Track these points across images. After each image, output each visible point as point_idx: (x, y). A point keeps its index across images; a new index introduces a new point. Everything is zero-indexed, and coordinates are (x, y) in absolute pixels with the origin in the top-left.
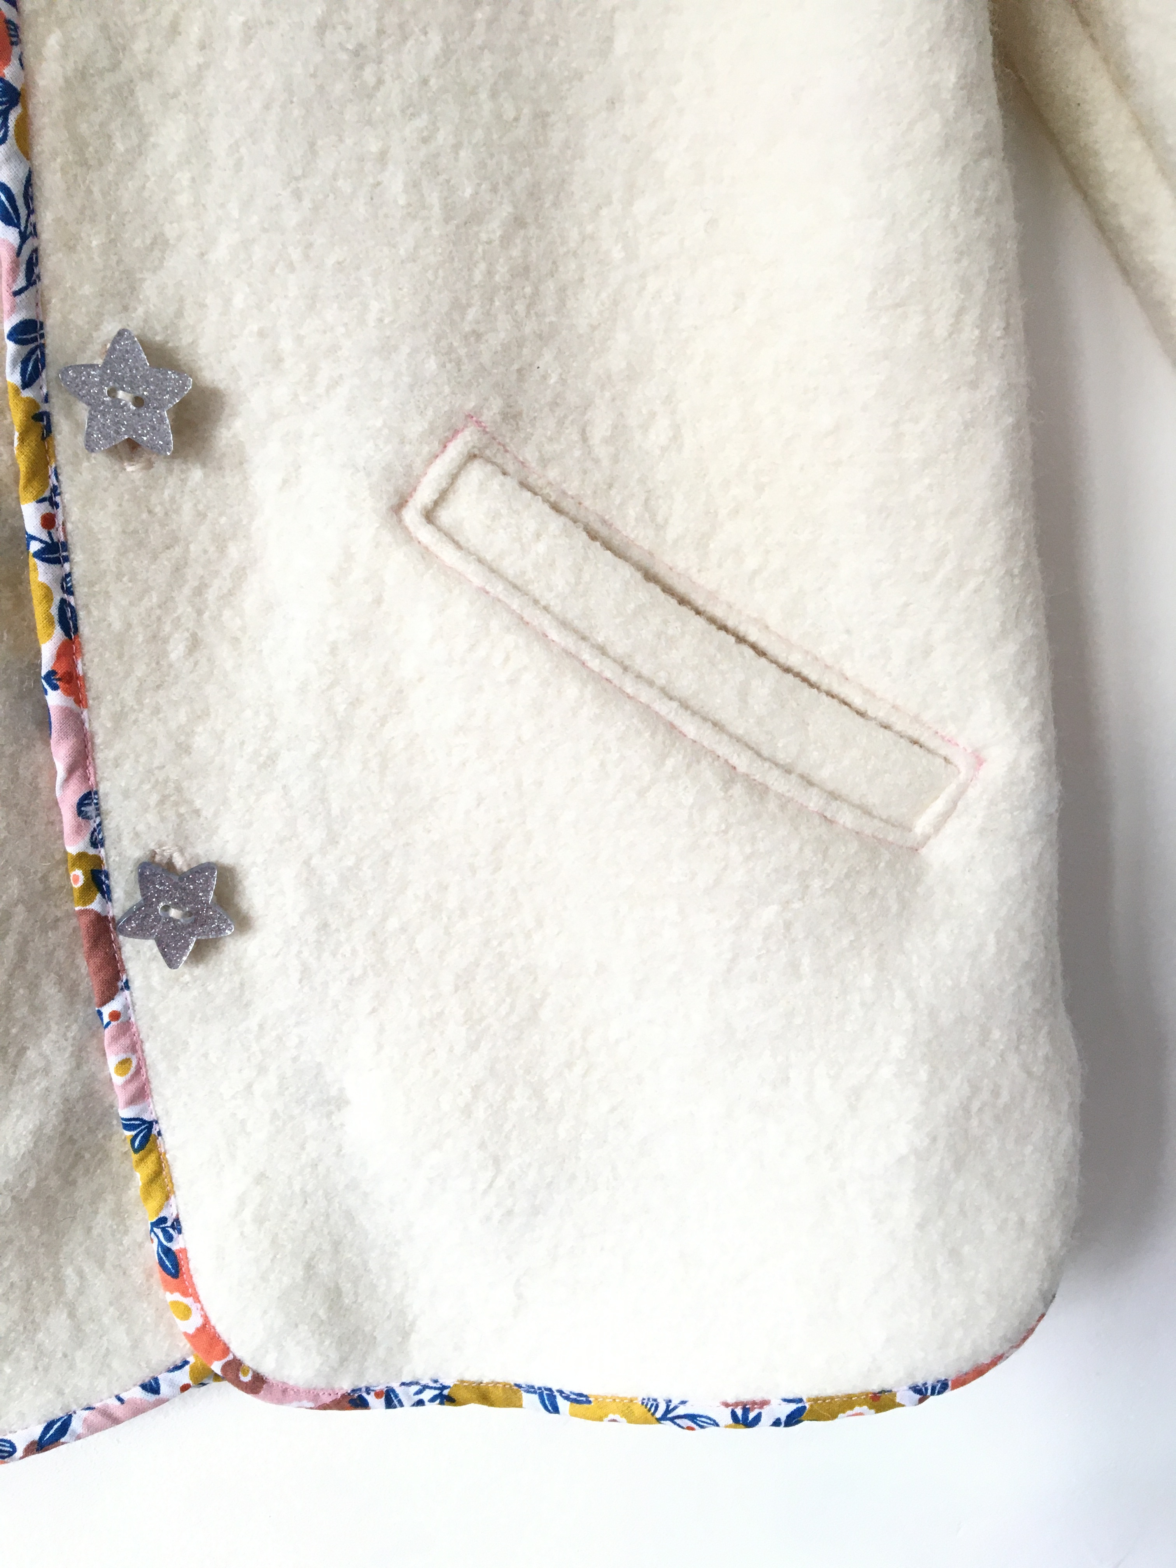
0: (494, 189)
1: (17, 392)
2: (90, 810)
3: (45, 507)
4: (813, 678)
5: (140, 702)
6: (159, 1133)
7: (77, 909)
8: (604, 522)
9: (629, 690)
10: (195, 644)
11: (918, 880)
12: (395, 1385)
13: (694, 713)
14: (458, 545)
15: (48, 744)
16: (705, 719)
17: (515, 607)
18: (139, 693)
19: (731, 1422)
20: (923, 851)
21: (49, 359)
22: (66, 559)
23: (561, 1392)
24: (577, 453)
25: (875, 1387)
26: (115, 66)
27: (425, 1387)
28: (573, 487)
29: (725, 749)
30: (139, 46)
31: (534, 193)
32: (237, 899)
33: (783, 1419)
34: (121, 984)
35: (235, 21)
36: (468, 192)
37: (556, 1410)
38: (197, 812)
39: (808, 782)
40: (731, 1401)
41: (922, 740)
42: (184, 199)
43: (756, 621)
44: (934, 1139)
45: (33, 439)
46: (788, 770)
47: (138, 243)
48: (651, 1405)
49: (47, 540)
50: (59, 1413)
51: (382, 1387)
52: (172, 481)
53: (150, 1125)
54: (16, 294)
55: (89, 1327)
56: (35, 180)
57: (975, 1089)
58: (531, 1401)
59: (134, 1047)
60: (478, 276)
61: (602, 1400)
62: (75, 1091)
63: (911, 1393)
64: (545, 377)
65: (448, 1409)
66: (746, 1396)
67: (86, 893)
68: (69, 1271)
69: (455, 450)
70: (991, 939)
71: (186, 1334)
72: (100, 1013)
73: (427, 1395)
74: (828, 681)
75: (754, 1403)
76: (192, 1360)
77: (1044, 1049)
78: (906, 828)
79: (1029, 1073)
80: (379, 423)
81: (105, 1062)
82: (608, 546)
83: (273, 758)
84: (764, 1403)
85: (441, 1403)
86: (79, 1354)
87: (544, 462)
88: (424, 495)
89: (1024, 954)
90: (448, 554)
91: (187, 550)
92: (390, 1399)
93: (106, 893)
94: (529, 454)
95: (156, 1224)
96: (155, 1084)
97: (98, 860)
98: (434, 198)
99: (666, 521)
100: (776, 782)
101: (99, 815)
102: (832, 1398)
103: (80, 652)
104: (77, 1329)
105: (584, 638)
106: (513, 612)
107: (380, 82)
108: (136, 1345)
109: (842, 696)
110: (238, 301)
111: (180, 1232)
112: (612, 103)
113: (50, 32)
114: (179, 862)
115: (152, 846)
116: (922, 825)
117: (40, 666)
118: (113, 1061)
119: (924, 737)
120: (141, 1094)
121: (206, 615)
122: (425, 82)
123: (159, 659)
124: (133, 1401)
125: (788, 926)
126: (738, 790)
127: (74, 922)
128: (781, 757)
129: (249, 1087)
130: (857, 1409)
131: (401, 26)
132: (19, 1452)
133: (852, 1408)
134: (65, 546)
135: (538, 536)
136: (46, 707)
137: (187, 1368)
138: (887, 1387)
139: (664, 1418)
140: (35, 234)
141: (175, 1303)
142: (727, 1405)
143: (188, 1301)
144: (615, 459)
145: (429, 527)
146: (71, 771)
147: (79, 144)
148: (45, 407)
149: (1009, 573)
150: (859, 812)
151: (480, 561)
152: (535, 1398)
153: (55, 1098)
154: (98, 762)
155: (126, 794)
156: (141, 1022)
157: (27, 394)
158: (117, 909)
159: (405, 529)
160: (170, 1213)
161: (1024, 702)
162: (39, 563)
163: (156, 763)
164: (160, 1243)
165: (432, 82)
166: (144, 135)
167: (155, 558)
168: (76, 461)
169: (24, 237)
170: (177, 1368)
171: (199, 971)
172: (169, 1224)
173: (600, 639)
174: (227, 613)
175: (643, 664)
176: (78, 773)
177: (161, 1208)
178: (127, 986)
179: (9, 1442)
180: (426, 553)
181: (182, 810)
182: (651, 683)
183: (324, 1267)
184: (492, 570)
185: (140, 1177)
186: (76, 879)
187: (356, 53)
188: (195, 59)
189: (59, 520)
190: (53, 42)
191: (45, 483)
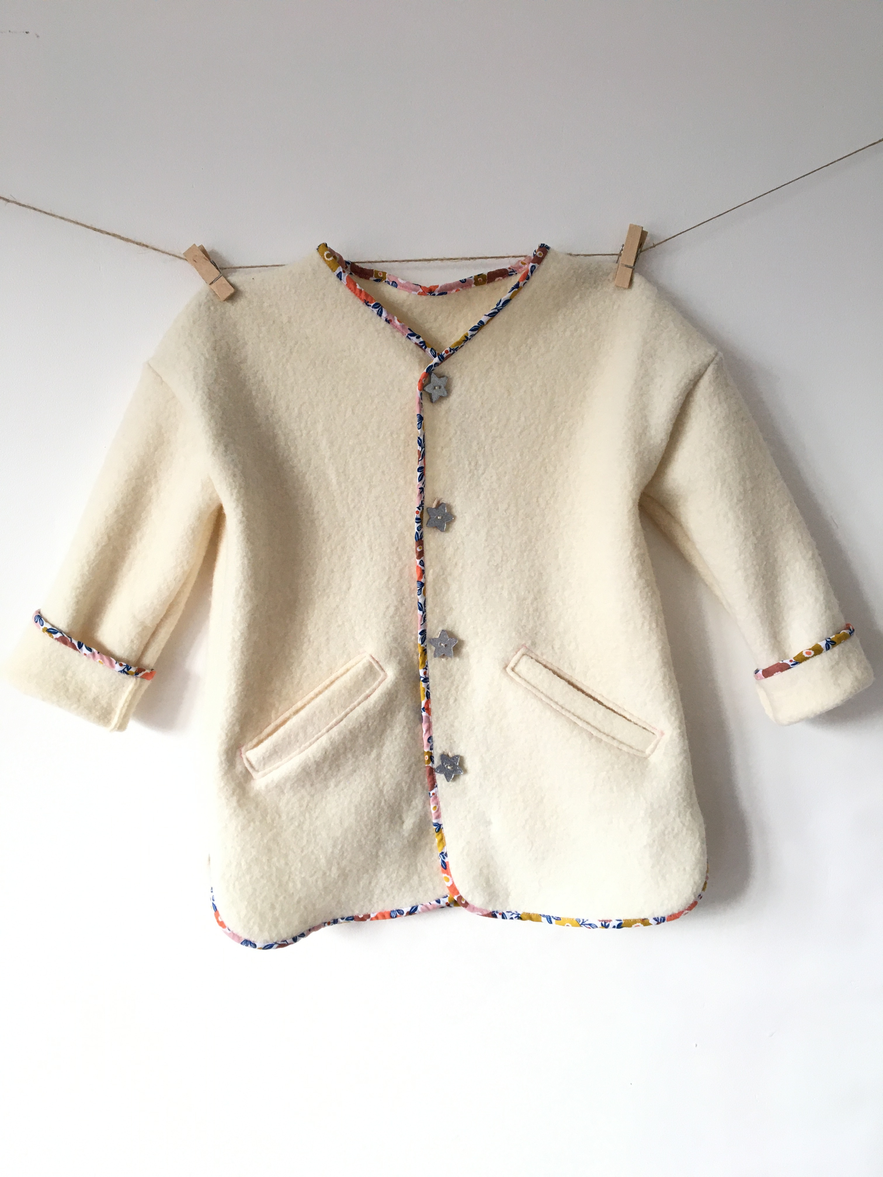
0: (529, 592)
1: (420, 646)
2: (430, 741)
3: (425, 670)
4: (616, 710)
5: (443, 715)
6: (443, 828)
7: (426, 765)
8: (558, 668)
9: (564, 713)
10: (456, 700)
11: (647, 767)
12: (505, 912)
13: (581, 719)
14: (520, 677)
15: (422, 725)
16: (584, 721)
17: (534, 692)
18: (442, 712)
19: (601, 926)
20: (649, 759)
21: (427, 637)
22: (428, 681)
23: (553, 917)
24: (551, 652)
25: (642, 917)
26: (443, 574)
27: (513, 914)
28: (550, 660)
29: (590, 729)
30: (448, 569)
31: (539, 592)
32: (464, 765)
33: (616, 926)
34: (435, 786)
35: (469, 562)
36: (523, 593)
37: (551, 923)
38: (455, 742)
39: (614, 738)
40: (601, 920)
41: (646, 728)
42: (457, 600)
43: (600, 694)
44: (654, 841)
45: (423, 655)
46: (608, 735)
47: (447, 610)
48: (578, 921)
49: (424, 677)
50: (414, 905)
51: (501, 912)
52: (452, 661)
53: (440, 825)
54: (421, 625)
55: (423, 882)
56: (426, 600)
57: (666, 828)
58: (544, 919)
59: (437, 803)
60: (525, 612)
61: (564, 919)
62: (423, 813)
63: (654, 920)
64: (542, 634)
65: (520, 921)
66: (605, 919)
67: (428, 762)
68: (419, 865)
69: (520, 653)
70: (669, 784)
71: (448, 887)
72: (430, 793)
73: (514, 916)
74: (619, 711)
75: (607, 921)
76: (449, 896)
77: (688, 817)
78: (643, 752)
79: (684, 825)
80: (501, 648)
81: (430, 807)
82: (559, 676)
83: (474, 728)
84: (610, 921)
85: (518, 919)
86: (420, 889)
87: (542, 654)
88: (511, 665)
89: (679, 789)
90: (517, 679)
91: (455, 678)
92: (503, 916)
93: (433, 762)
94: (538, 653)
95: (441, 854)
96: (442, 814)
97: (431, 753)
98: (515, 596)
99: (575, 668)
100: (604, 738)
101: (432, 742)
102: (630, 920)
103: (430, 703)
104: (420, 881)
105: (552, 700)
106: (533, 693)
107: (502, 571)
108: (434, 888)
109: (624, 715)
110: (469, 621)
111: (447, 857)
112: (558, 569)
113: (430, 569)
114: (450, 755)
115: (444, 750)
116: (648, 751)
117: (421, 706)
118: (432, 806)
119: (647, 727)
120: (438, 817)
121: (459, 693)
122: (512, 570)
123: (447, 704)
124: (434, 905)
125: (609, 778)
126: (593, 740)
127: (425, 769)
128: (606, 731)
129: (466, 816)
130: (638, 924)
131: (507, 559)
132: (405, 914)
133: (636, 923)
134: (428, 678)
135: (540, 674)
136: (421, 715)
137: (447, 898)
138: (646, 917)
139: (582, 924)
140: (425, 611)
141: (445, 877)
142: (600, 921)
143: (448, 877)
144: (561, 653)
145: (513, 672)
146: (427, 731)
147: (435, 591)
148: (426, 648)
149: (664, 685)
150: (629, 747)
151: (525, 680)
152: (545, 919)
153: (418, 816)
154: (433, 729)
155: (439, 737)
156: (439, 795)
157: (422, 645)
158: (435, 766)
159: (507, 673)
160: (445, 851)
161: (673, 718)
162: (423, 683)
163: (446, 729)
164: (442, 860)
165: (514, 570)
166: (449, 588)
167: (447, 680)
168: (431, 659)
169: (423, 613)
170: (445, 897)
171: (454, 783)
172: (444, 854)
173: (556, 700)
174: (463, 692)
175: (567, 706)
176: (428, 732)
177: (442, 850)
178: (437, 786)
179: (402, 911)
180: (512, 679)
181: (451, 741)
182: (569, 712)
183: (485, 871)
184: (528, 682)
185: (437, 840)
186: (426, 758)
187: (496, 566)
188: (460, 570)
189: (427, 672)
190: (431, 571)
191: (425, 664)
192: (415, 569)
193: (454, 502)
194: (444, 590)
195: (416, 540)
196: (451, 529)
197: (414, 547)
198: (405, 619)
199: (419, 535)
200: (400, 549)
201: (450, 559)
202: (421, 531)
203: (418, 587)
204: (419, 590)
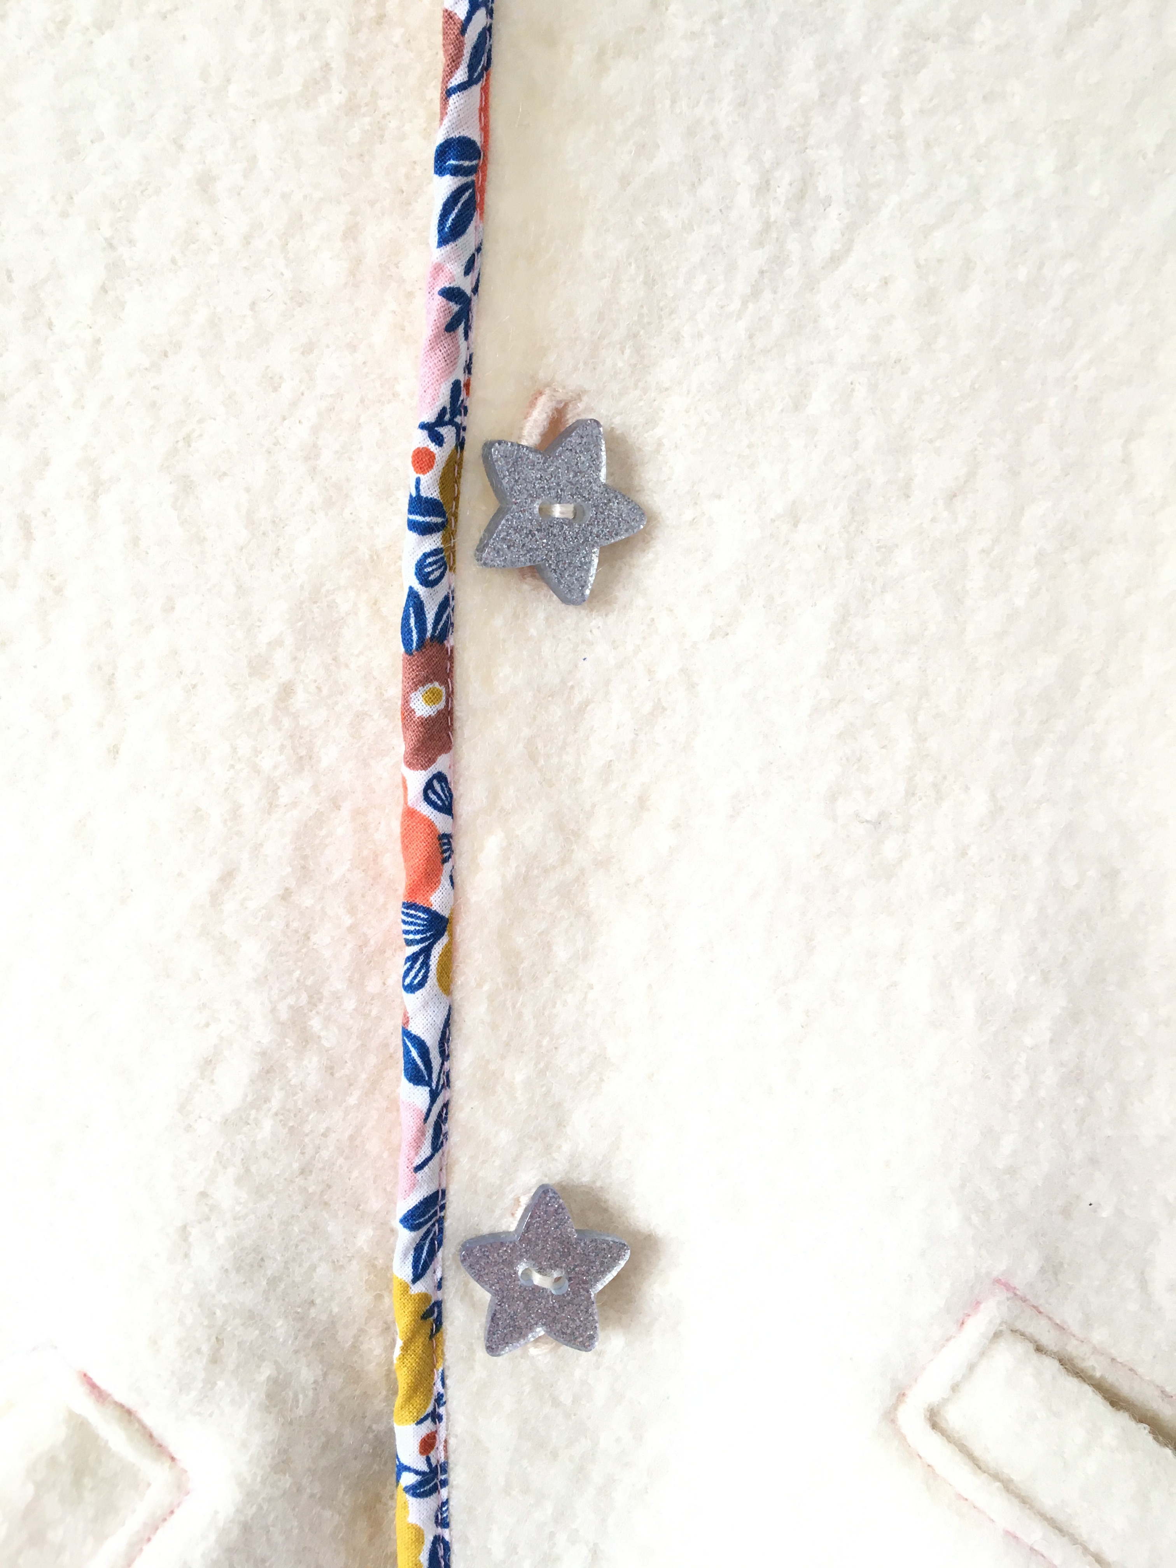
1: (405, 1289)
3: (426, 1427)
22: (444, 1483)
24: (1133, 1306)
45: (420, 1341)
49: (424, 1468)
54: (418, 1168)
56: (455, 1016)
60: (1018, 1093)
64: (1097, 1212)
69: (976, 1328)
80: (878, 1299)
88: (930, 1392)
90: (950, 1467)
98: (967, 1001)
107: (906, 854)
113: (487, 833)
121: (611, 1520)
122: (963, 851)
131: (937, 784)
134: (444, 1468)
140: (448, 1084)
145: (932, 1433)
157: (419, 1288)
159: (902, 1438)
162: (413, 1498)
165: (973, 851)
166: (592, 936)
167: (554, 1457)
168: (467, 1361)
169: (433, 1095)
180: (923, 1469)
187: (875, 823)
188: (665, 841)
189: (442, 1435)
190: (492, 845)
191: (430, 1391)
192: (396, 827)
193: (651, 422)
194: (561, 954)
195: (407, 642)
196: (622, 594)
197: (395, 689)
198: (322, 1128)
199: (430, 617)
200: (300, 699)
201: (606, 772)
202: (441, 591)
203: (409, 943)
204: (413, 958)
